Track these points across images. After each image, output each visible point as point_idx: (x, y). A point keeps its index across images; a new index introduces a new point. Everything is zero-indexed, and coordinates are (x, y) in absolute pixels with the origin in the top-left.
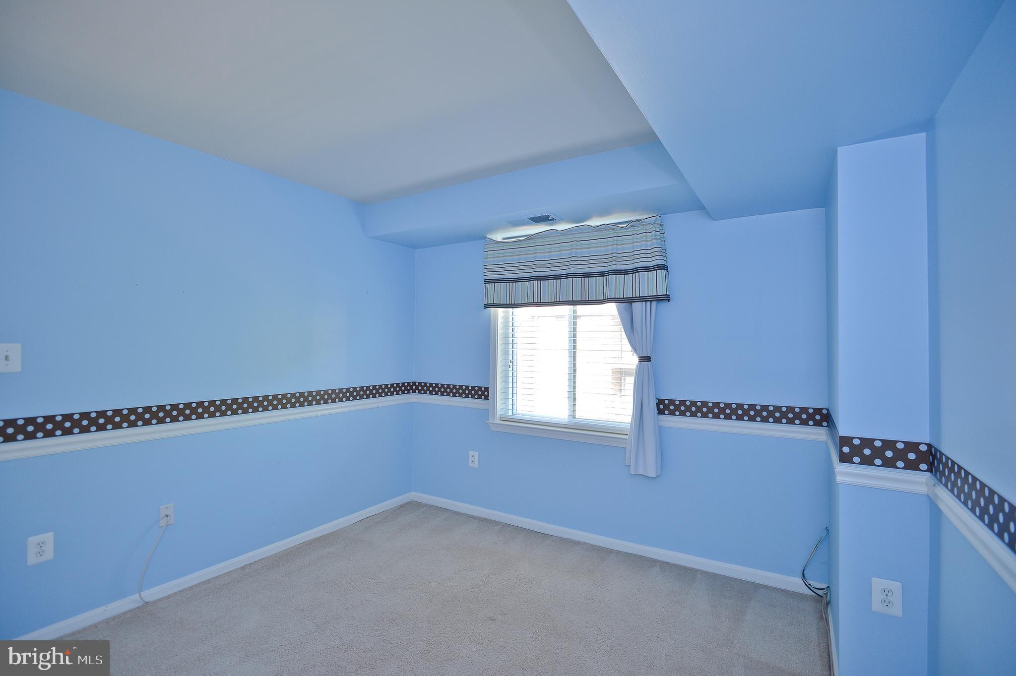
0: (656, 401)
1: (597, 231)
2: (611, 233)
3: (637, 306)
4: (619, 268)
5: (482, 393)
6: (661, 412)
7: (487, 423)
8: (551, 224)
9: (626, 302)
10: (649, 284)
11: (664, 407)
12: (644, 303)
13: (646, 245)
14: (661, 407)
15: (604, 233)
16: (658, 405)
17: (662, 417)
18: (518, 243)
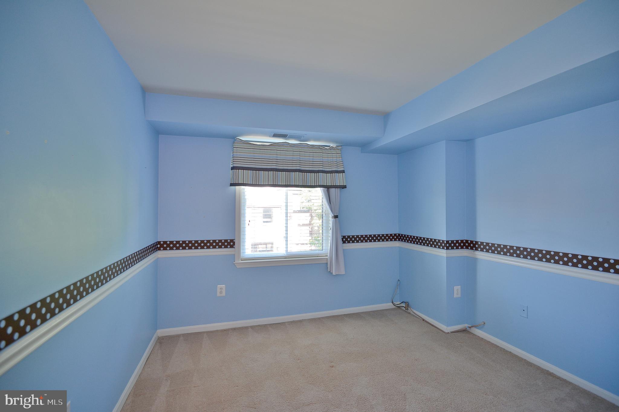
0: (341, 238)
1: (312, 148)
2: (319, 151)
3: (332, 190)
4: (324, 169)
5: (230, 244)
6: (344, 242)
7: (234, 264)
8: (286, 139)
9: (327, 188)
10: (339, 180)
11: (346, 239)
12: (336, 188)
13: (337, 160)
14: (344, 240)
15: (316, 150)
16: (343, 239)
17: (344, 245)
18: (263, 147)
